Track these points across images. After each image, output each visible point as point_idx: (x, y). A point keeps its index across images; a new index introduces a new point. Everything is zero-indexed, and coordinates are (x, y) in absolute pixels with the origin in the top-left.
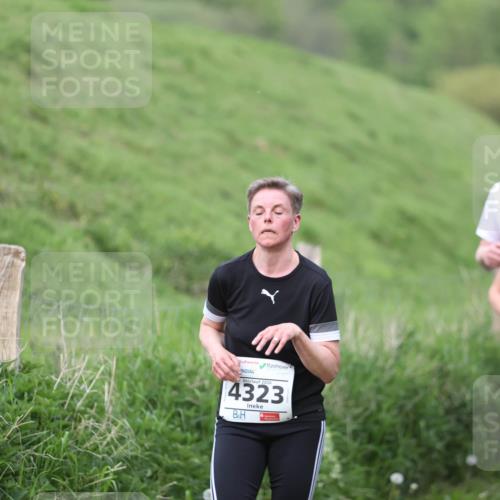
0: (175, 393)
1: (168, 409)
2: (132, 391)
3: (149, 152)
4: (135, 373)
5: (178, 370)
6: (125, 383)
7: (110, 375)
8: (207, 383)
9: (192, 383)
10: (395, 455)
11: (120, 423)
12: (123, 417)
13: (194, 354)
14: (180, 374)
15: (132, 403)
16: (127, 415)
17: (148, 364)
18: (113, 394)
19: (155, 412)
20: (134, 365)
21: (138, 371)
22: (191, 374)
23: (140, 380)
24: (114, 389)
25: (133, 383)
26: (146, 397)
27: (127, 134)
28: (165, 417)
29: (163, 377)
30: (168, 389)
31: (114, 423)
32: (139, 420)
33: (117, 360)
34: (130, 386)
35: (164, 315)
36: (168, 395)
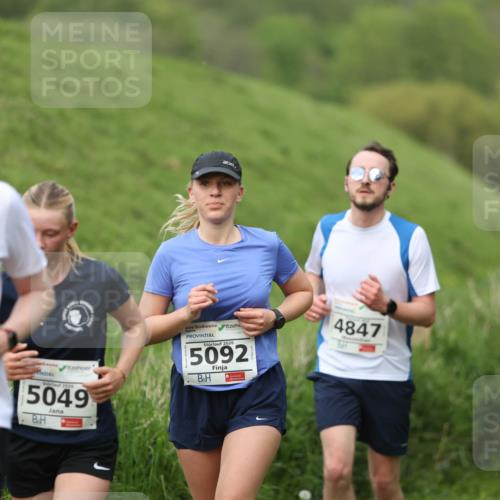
3: (60, 173)
10: (303, 472)
27: (39, 155)
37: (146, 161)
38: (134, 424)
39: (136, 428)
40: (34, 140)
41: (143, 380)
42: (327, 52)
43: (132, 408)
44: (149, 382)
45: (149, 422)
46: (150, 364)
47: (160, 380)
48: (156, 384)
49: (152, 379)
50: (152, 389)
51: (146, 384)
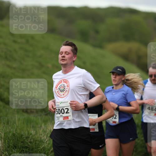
0: (22, 144)
1: (20, 149)
2: (9, 143)
3: (14, 68)
4: (10, 138)
5: (23, 137)
6: (7, 141)
7: (2, 138)
8: (32, 140)
9: (27, 141)
11: (5, 153)
12: (6, 151)
13: (28, 132)
14: (24, 138)
15: (9, 147)
16: (7, 151)
17: (14, 135)
18: (3, 144)
19: (16, 150)
20: (9, 135)
21: (10, 137)
22: (27, 138)
23: (11, 140)
24: (3, 142)
25: (9, 141)
26: (13, 145)
27: (8, 63)
28: (19, 151)
29: (18, 139)
30: (20, 142)
31: (3, 153)
32: (11, 152)
33: (4, 134)
34: (8, 141)
35: (19, 120)
36: (20, 144)
37: (41, 66)
38: (38, 147)
39: (39, 149)
40: (6, 58)
41: (41, 134)
42: (97, 32)
43: (37, 142)
44: (43, 134)
45: (43, 147)
46: (43, 129)
47: (46, 134)
48: (45, 135)
49: (43, 133)
50: (43, 136)
51: (41, 135)
